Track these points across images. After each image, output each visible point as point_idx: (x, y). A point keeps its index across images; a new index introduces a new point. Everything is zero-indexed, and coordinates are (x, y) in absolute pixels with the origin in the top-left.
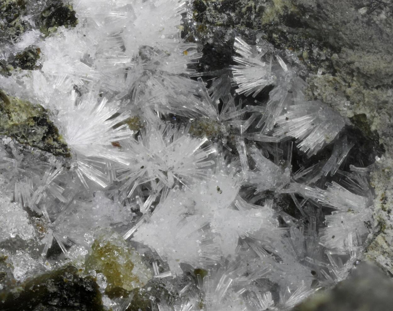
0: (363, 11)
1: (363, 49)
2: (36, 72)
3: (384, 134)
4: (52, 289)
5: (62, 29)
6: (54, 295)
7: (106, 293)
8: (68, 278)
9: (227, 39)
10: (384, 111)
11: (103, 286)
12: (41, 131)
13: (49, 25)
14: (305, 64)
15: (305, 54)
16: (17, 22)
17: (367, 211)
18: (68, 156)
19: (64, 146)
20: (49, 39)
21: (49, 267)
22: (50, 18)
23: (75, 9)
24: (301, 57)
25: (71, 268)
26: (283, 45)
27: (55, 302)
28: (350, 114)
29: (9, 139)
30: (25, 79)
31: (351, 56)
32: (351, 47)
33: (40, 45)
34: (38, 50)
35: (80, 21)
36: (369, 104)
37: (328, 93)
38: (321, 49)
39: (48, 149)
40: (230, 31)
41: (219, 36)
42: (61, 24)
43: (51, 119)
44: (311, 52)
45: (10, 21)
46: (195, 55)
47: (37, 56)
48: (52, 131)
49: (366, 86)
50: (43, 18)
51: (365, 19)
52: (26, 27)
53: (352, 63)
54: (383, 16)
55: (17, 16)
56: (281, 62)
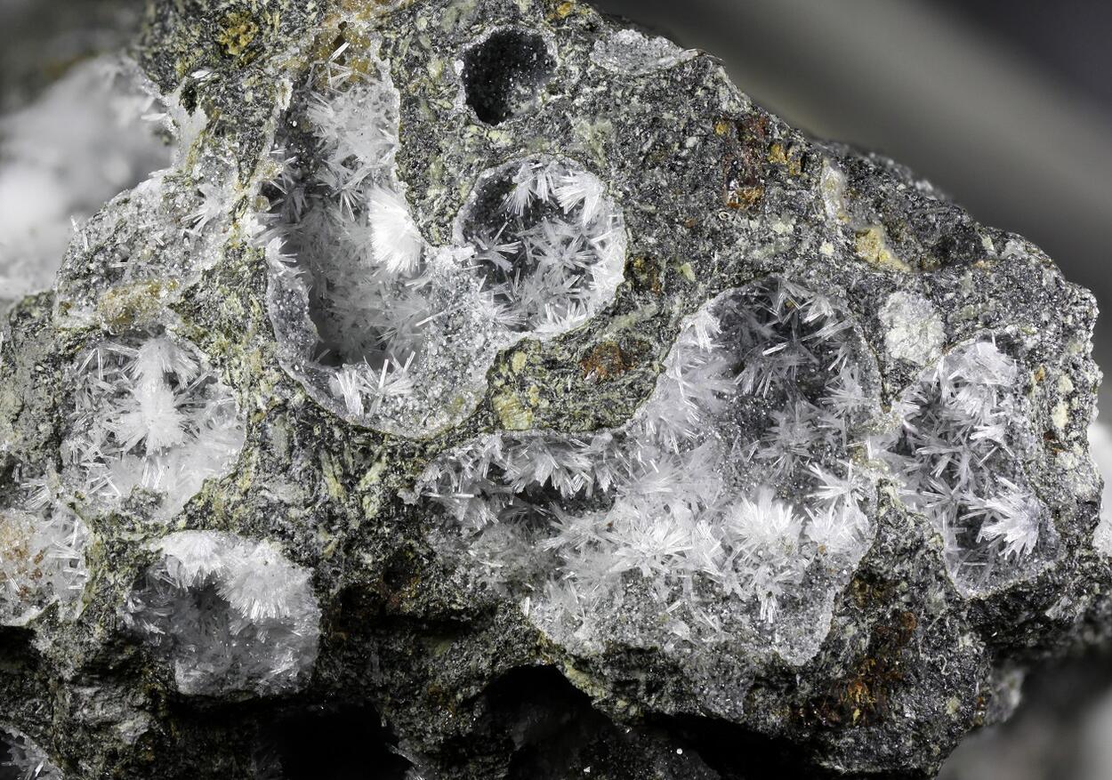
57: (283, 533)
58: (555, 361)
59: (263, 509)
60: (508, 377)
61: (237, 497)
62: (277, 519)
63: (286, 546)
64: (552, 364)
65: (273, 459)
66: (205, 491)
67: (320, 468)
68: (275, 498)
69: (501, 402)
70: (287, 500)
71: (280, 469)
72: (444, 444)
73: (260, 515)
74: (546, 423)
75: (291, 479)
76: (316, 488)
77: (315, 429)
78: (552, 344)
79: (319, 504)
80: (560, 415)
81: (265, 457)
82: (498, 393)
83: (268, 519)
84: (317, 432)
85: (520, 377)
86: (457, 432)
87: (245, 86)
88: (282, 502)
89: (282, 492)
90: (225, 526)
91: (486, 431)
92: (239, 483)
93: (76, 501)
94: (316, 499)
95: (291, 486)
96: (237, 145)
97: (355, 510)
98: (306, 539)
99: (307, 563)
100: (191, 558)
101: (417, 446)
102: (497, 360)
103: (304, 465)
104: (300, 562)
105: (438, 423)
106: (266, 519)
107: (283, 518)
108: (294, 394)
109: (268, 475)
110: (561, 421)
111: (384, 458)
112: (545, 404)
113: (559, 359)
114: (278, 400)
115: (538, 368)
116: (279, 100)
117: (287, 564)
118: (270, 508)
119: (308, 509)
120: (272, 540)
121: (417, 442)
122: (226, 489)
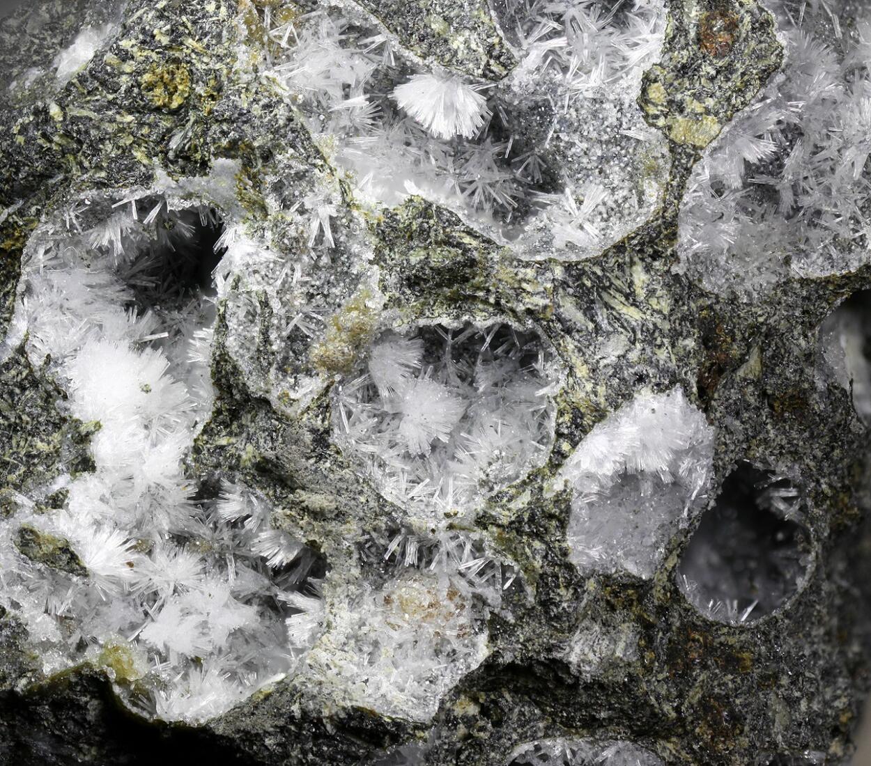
0: (312, 461)
1: (312, 491)
2: (62, 512)
3: (331, 555)
4: (73, 680)
5: (86, 474)
6: (77, 684)
7: (116, 682)
8: (85, 671)
9: (216, 477)
10: (330, 538)
11: (113, 677)
12: (65, 557)
13: (76, 471)
14: (271, 500)
15: (271, 493)
16: (54, 468)
17: (321, 614)
18: (86, 576)
19: (84, 568)
20: (76, 482)
21: (71, 664)
22: (77, 465)
23: (95, 459)
24: (267, 494)
25: (87, 665)
26: (254, 486)
27: (78, 688)
28: (304, 540)
29: (41, 565)
30: (54, 517)
31: (303, 495)
32: (303, 488)
33: (69, 487)
34: (67, 491)
35: (98, 469)
36: (319, 533)
37: (286, 524)
38: (283, 489)
39: (72, 571)
40: (217, 472)
41: (211, 475)
42: (85, 470)
43: (72, 549)
44: (275, 491)
45: (48, 467)
46: (192, 490)
47: (65, 496)
48: (74, 558)
49: (315, 519)
50: (73, 464)
51: (313, 468)
52: (60, 472)
53: (303, 502)
54: (328, 465)
55: (53, 463)
56: (253, 499)
57: (641, 379)
58: (684, 67)
59: (614, 375)
60: (662, 111)
61: (589, 387)
62: (627, 373)
63: (650, 386)
64: (684, 70)
65: (584, 333)
66: (563, 405)
67: (613, 308)
68: (614, 359)
69: (678, 134)
70: (620, 352)
71: (594, 335)
72: (676, 201)
73: (615, 381)
74: (729, 113)
75: (608, 334)
76: (625, 324)
77: (586, 282)
78: (667, 57)
79: (639, 333)
80: (728, 99)
81: (577, 337)
82: (670, 128)
83: (624, 379)
84: (588, 284)
85: (671, 102)
86: (674, 183)
87: (245, 106)
88: (619, 357)
89: (611, 350)
90: (600, 415)
91: (695, 161)
92: (579, 375)
93: (450, 521)
94: (634, 331)
95: (613, 338)
96: (291, 151)
97: (655, 315)
98: (657, 366)
99: (672, 383)
100: (600, 463)
101: (659, 222)
102: (642, 109)
103: (605, 316)
104: (667, 388)
105: (653, 192)
106: (623, 380)
107: (632, 367)
108: (552, 271)
109: (592, 348)
110: (733, 101)
111: (636, 259)
112: (710, 102)
113: (684, 61)
114: (549, 285)
115: (676, 83)
116: (279, 91)
117: (663, 397)
118: (617, 369)
119: (637, 344)
120: (639, 392)
121: (657, 220)
122: (577, 387)
